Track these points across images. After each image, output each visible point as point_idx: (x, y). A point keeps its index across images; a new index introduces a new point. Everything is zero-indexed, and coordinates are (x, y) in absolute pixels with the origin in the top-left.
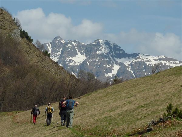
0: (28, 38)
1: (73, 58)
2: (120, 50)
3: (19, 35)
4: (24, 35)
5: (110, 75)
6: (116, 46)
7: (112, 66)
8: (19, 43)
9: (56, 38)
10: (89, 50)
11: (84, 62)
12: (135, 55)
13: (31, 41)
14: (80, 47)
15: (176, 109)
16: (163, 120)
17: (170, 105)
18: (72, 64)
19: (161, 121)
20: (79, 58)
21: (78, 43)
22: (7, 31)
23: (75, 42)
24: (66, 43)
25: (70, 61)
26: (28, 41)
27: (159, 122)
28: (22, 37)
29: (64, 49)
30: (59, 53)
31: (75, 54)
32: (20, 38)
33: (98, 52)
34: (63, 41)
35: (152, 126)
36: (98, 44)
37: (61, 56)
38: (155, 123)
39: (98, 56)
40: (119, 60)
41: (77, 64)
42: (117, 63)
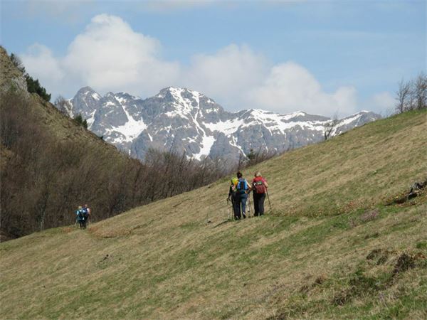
0: (40, 92)
1: (120, 129)
2: (213, 105)
3: (24, 87)
5: (197, 157)
6: (204, 99)
7: (200, 139)
8: (28, 104)
9: (82, 91)
10: (152, 108)
11: (143, 136)
12: (244, 115)
13: (47, 98)
14: (131, 104)
18: (118, 140)
20: (132, 129)
21: (126, 96)
23: (120, 95)
24: (104, 100)
25: (114, 135)
26: (42, 100)
29: (100, 111)
31: (123, 120)
33: (169, 114)
34: (95, 96)
36: (169, 97)
37: (94, 127)
38: (420, 186)
39: (169, 121)
40: (212, 127)
41: (129, 140)
42: (209, 133)
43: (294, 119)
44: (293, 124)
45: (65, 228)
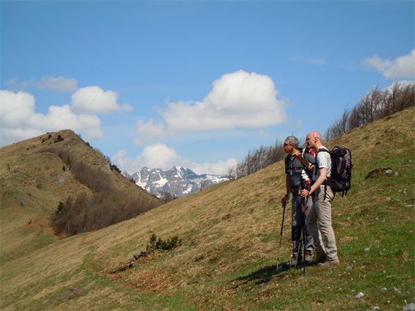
0: (117, 170)
1: (158, 182)
2: (192, 173)
3: (109, 168)
4: (114, 168)
5: (186, 192)
6: (188, 170)
7: (187, 185)
8: (110, 175)
9: (144, 168)
10: (169, 174)
11: (166, 184)
12: (204, 176)
13: (120, 172)
14: (162, 173)
15: (160, 240)
16: (144, 253)
17: (154, 235)
18: (157, 186)
19: (143, 254)
20: (162, 182)
21: (160, 170)
22: (100, 166)
23: (157, 169)
24: (152, 171)
25: (156, 184)
26: (117, 173)
27: (140, 256)
28: (112, 169)
29: (150, 176)
30: (147, 179)
31: (159, 179)
32: (110, 171)
33: (176, 176)
34: (149, 170)
35: (133, 261)
36: (176, 170)
37: (149, 182)
38: (136, 258)
39: (176, 179)
40: (192, 181)
41: (161, 186)
42: (191, 183)
43: (222, 177)
44: (222, 179)
45: (88, 233)
